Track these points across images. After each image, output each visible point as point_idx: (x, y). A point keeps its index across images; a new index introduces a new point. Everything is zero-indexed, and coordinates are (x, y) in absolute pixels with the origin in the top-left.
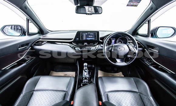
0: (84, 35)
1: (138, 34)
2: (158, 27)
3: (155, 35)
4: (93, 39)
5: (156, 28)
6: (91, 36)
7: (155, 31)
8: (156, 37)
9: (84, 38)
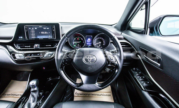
0: (33, 30)
1: (130, 29)
2: (162, 17)
3: (157, 30)
4: (50, 37)
5: (160, 18)
6: (46, 33)
7: (158, 23)
8: (158, 35)
9: (33, 37)
